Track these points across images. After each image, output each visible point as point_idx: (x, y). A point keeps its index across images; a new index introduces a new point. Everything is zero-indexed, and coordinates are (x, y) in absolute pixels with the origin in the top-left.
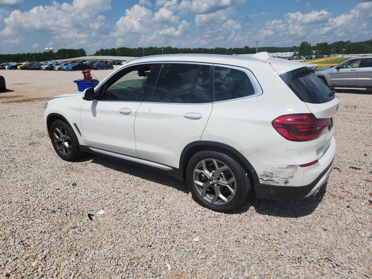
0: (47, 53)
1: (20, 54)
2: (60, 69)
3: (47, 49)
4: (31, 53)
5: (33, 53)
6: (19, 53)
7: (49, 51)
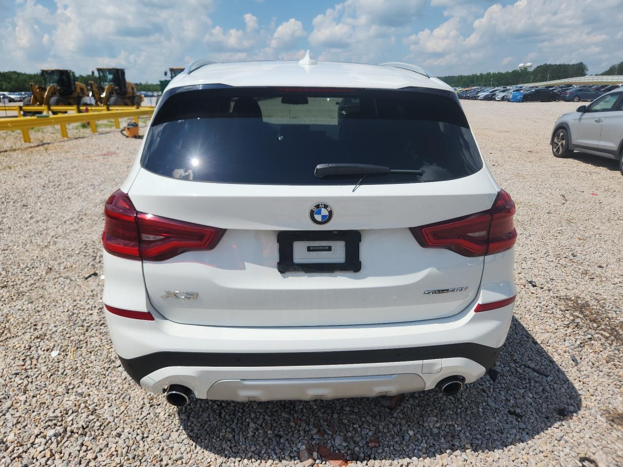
0: (518, 72)
1: (476, 75)
2: (503, 99)
3: (521, 65)
4: (491, 74)
5: (495, 73)
6: (474, 74)
7: (521, 70)
